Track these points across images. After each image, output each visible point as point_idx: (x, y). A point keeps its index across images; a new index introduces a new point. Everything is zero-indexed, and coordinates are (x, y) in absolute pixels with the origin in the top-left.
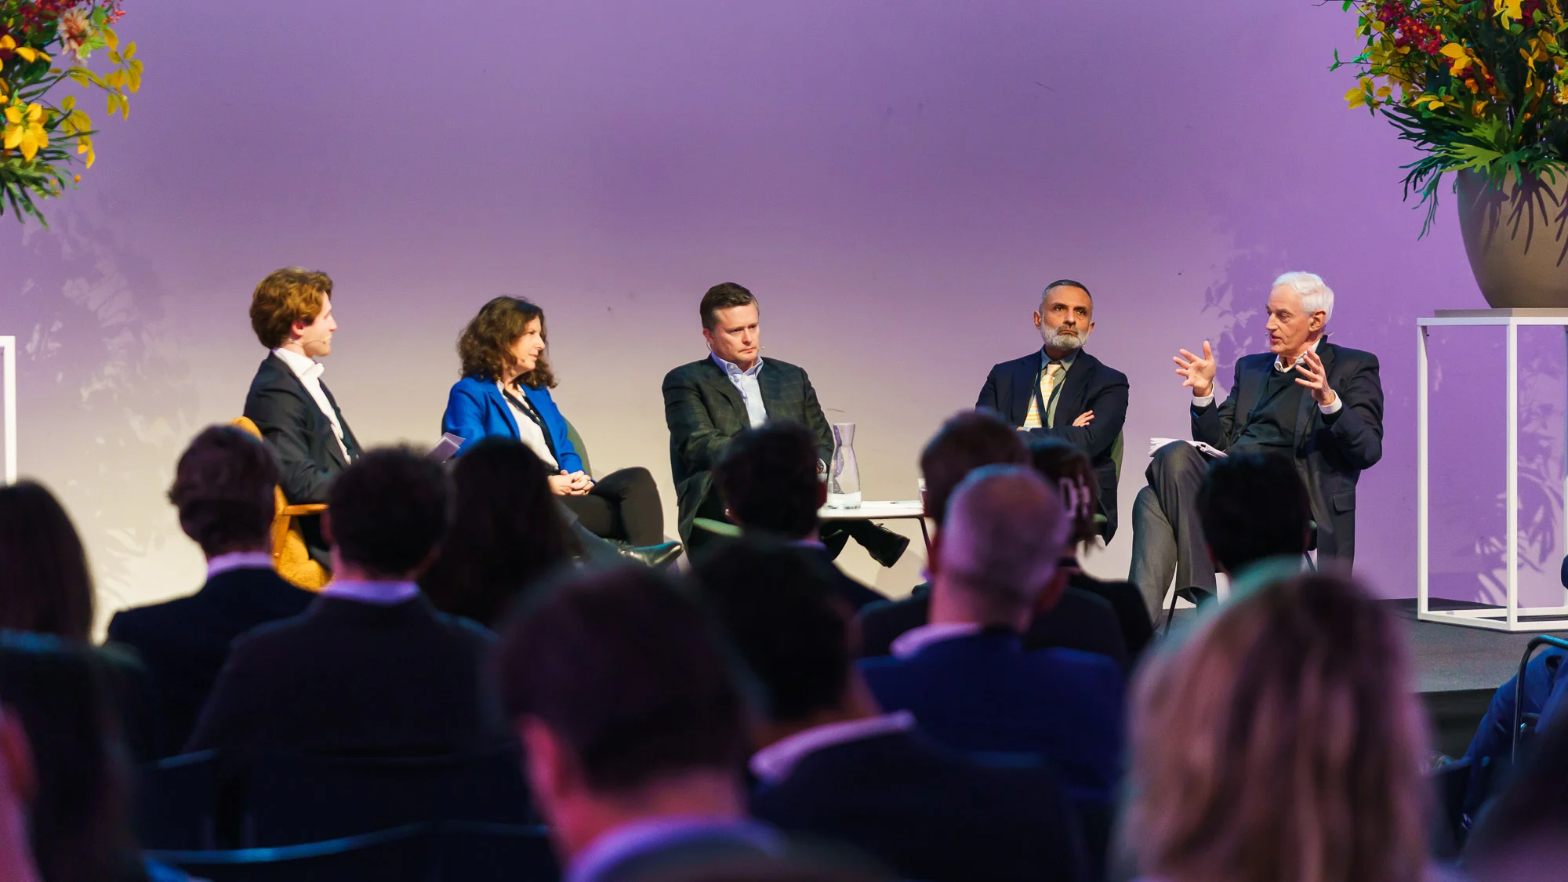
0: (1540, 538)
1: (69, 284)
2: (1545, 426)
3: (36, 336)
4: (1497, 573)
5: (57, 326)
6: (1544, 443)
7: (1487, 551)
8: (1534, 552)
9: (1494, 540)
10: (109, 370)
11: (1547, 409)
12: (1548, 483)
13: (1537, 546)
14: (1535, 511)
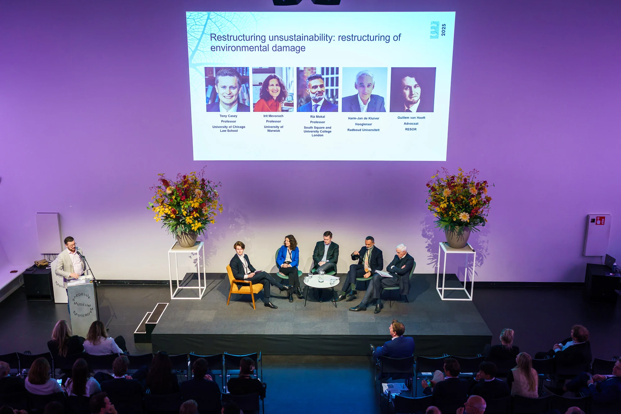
0: (481, 262)
1: (235, 219)
2: (483, 244)
3: (231, 226)
4: (472, 267)
5: (234, 225)
6: (482, 247)
7: (470, 263)
8: (479, 264)
9: (472, 262)
10: (241, 231)
11: (484, 241)
12: (483, 253)
13: (480, 263)
14: (480, 257)
